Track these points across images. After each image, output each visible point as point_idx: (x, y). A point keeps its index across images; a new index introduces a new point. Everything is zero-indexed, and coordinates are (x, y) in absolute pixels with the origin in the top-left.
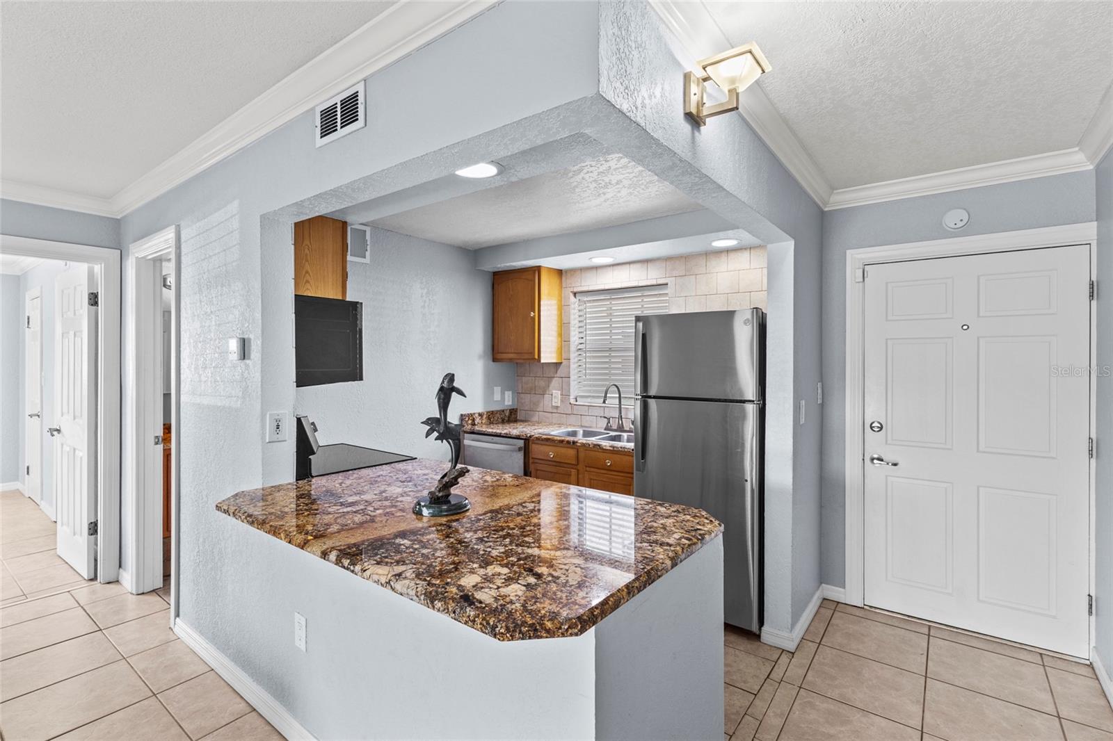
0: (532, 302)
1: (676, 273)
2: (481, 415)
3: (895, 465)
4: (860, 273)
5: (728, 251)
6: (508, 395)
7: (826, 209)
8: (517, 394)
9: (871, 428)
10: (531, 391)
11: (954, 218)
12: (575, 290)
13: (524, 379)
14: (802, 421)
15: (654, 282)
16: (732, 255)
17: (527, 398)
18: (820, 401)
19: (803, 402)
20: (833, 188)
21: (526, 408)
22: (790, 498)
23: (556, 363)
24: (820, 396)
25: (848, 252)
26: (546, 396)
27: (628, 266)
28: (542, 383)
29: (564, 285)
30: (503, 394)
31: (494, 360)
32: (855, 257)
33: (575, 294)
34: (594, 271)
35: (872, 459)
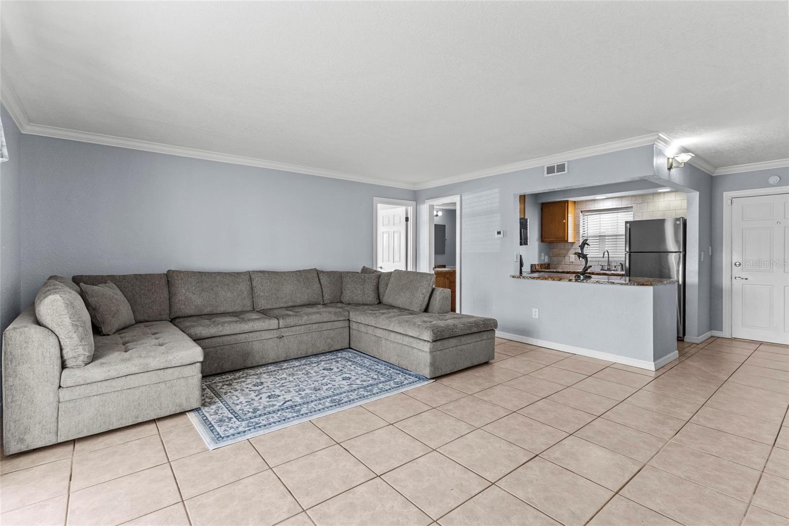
0: (564, 216)
1: (636, 202)
2: (538, 265)
3: (746, 279)
4: (730, 201)
5: (664, 193)
6: (546, 257)
7: (714, 175)
8: (550, 257)
9: (735, 265)
10: (559, 255)
11: (773, 180)
12: (582, 210)
13: (554, 250)
14: (702, 260)
15: (626, 206)
16: (667, 194)
17: (555, 259)
18: (710, 254)
19: (702, 253)
20: (716, 167)
21: (555, 263)
22: (697, 288)
23: (572, 243)
24: (710, 252)
25: (725, 193)
26: (566, 257)
27: (611, 199)
28: (564, 252)
29: (576, 208)
30: (545, 257)
31: (542, 242)
32: (727, 195)
33: (582, 212)
34: (593, 201)
35: (735, 278)
